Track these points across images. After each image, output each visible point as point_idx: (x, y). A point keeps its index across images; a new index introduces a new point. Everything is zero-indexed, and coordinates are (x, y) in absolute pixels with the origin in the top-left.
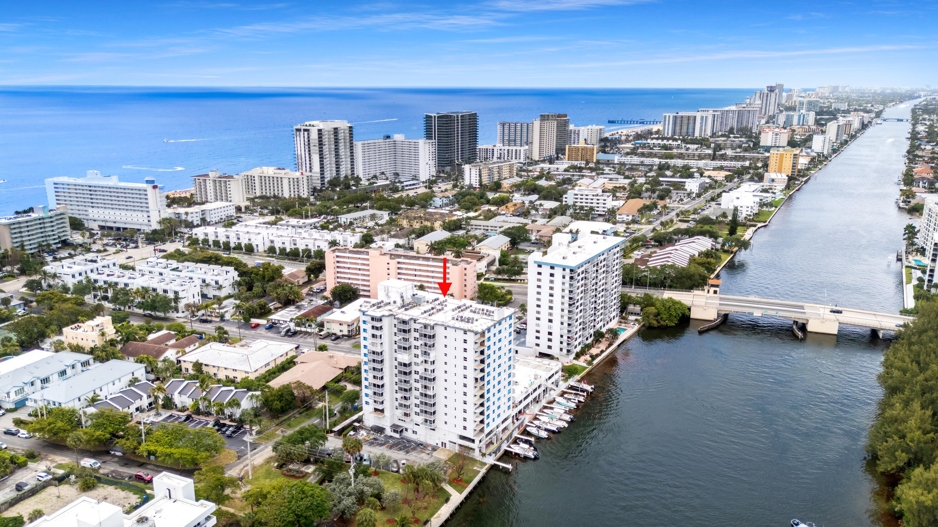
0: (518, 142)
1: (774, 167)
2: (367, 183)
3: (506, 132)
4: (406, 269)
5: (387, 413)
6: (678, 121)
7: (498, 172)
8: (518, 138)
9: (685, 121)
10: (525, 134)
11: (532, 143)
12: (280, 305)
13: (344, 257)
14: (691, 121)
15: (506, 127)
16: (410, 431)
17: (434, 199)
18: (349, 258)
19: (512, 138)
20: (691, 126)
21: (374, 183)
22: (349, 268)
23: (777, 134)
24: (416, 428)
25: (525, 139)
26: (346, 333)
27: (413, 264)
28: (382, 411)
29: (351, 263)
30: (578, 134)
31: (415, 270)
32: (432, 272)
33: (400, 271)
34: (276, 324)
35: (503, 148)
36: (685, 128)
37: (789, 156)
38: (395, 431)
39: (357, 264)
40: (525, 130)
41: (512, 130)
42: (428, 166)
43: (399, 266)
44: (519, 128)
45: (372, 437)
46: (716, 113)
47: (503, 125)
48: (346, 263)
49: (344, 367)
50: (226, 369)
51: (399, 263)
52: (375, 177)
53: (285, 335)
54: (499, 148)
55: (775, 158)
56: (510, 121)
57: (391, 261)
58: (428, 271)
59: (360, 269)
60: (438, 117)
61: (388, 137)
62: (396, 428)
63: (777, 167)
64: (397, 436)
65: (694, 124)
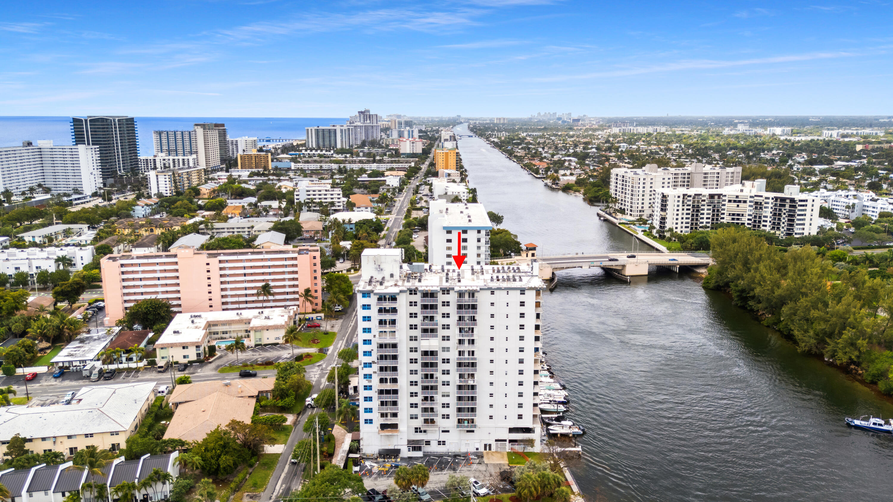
0: (180, 151)
1: (442, 165)
2: (20, 199)
3: (164, 141)
4: (231, 268)
5: (402, 427)
6: (321, 134)
7: (188, 178)
8: (180, 147)
9: (327, 135)
10: (187, 143)
11: (196, 152)
12: (48, 345)
13: (132, 265)
14: (332, 135)
15: (164, 136)
16: (434, 444)
17: (136, 208)
18: (140, 265)
19: (173, 147)
20: (332, 138)
21: (31, 198)
22: (141, 279)
23: (413, 143)
24: (443, 437)
25: (188, 148)
26: (193, 357)
27: (241, 261)
28: (394, 426)
29: (143, 272)
30: (237, 145)
31: (245, 268)
32: (269, 267)
33: (223, 272)
34: (67, 368)
35: (167, 158)
36: (327, 140)
37: (452, 154)
38: (415, 449)
39: (155, 271)
40: (187, 138)
41: (172, 139)
42: (93, 176)
43: (222, 265)
44: (179, 136)
45: (388, 465)
46: (350, 128)
47: (160, 133)
48: (137, 272)
49: (256, 394)
50: (69, 437)
51: (220, 262)
52: (32, 190)
53: (99, 379)
54: (162, 158)
55: (442, 157)
56: (168, 130)
57: (212, 261)
58: (263, 267)
59: (159, 279)
60: (90, 121)
61: (30, 144)
62: (415, 446)
63: (444, 164)
64: (419, 454)
65: (336, 136)
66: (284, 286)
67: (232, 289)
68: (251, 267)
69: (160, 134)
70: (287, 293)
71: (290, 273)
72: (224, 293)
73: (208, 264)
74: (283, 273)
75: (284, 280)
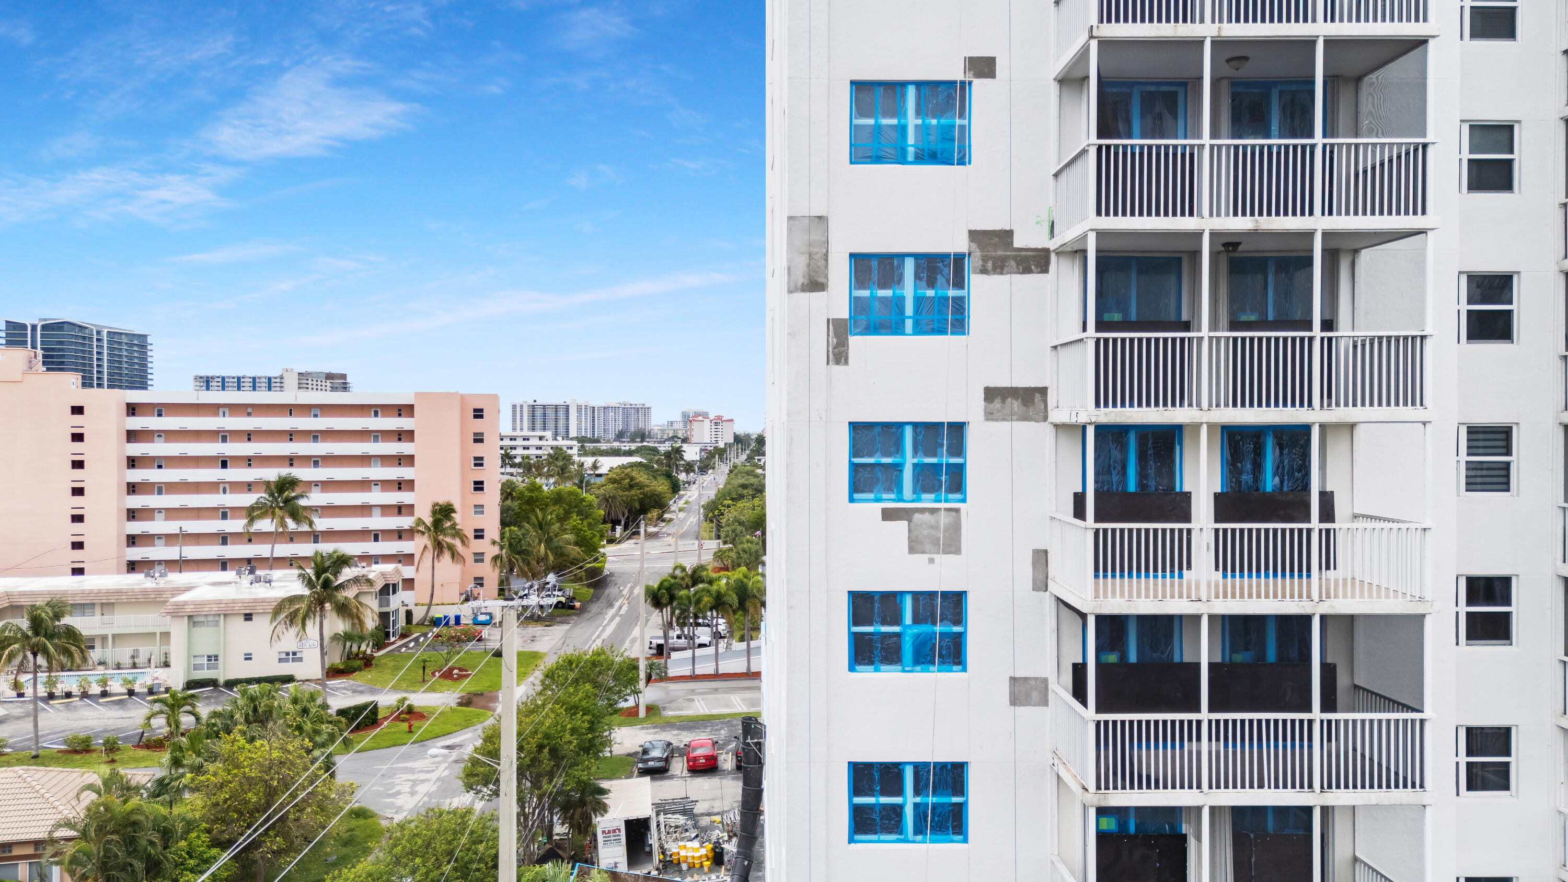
33: (138, 449)
43: (138, 423)
60: (44, 327)
65: (567, 418)
66: (365, 510)
67: (171, 513)
68: (249, 436)
69: (208, 382)
70: (376, 536)
71: (386, 460)
72: (136, 528)
73: (78, 410)
74: (364, 460)
75: (364, 485)
